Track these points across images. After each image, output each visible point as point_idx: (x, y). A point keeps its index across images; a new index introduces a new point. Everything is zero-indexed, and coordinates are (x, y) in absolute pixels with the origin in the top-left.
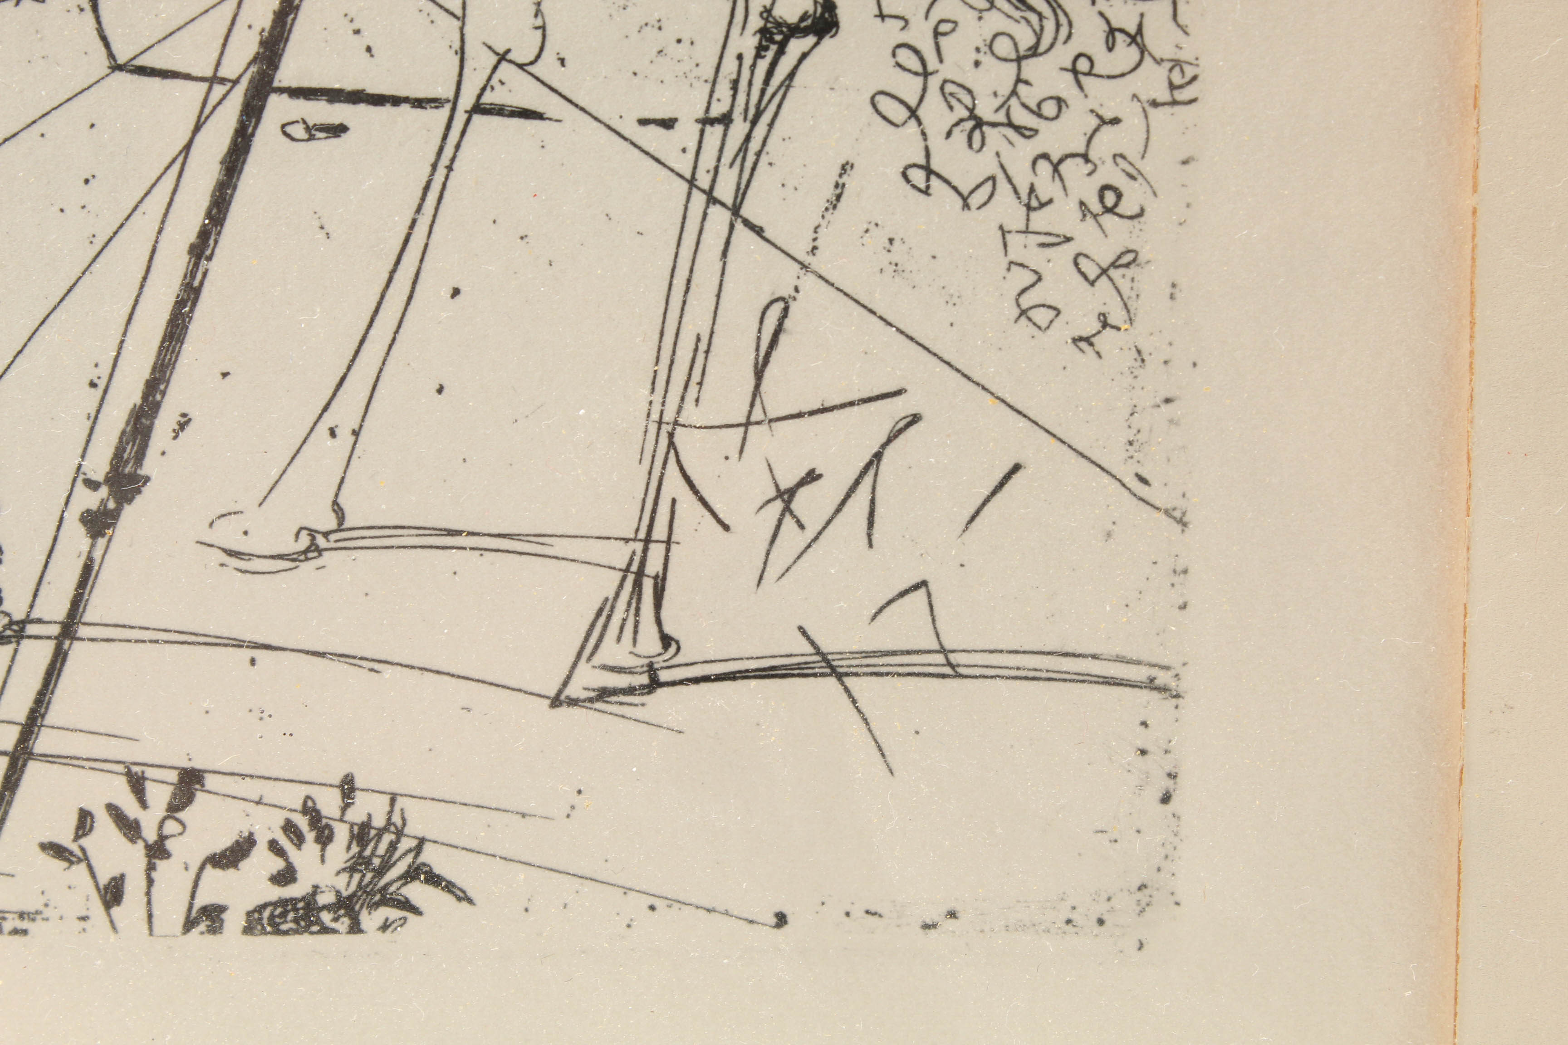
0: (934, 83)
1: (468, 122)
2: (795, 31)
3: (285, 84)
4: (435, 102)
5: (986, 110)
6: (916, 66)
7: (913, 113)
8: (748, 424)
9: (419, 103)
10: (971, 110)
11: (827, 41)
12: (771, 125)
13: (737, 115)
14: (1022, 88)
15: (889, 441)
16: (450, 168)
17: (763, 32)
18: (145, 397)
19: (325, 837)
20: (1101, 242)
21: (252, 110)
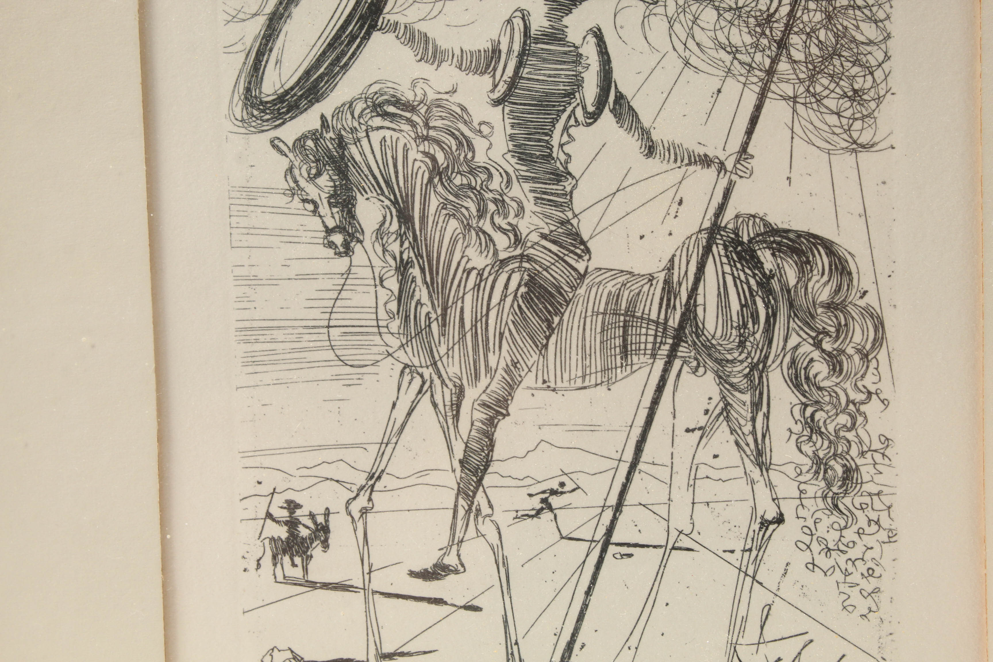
0: (815, 538)
1: (670, 552)
2: (771, 523)
3: (614, 542)
4: (661, 546)
5: (831, 546)
6: (809, 532)
7: (808, 547)
8: (759, 643)
9: (655, 547)
10: (826, 546)
11: (781, 526)
12: (764, 552)
13: (754, 549)
14: (842, 539)
15: (804, 647)
16: (665, 566)
17: (762, 523)
18: (571, 638)
20: (868, 585)
21: (604, 550)
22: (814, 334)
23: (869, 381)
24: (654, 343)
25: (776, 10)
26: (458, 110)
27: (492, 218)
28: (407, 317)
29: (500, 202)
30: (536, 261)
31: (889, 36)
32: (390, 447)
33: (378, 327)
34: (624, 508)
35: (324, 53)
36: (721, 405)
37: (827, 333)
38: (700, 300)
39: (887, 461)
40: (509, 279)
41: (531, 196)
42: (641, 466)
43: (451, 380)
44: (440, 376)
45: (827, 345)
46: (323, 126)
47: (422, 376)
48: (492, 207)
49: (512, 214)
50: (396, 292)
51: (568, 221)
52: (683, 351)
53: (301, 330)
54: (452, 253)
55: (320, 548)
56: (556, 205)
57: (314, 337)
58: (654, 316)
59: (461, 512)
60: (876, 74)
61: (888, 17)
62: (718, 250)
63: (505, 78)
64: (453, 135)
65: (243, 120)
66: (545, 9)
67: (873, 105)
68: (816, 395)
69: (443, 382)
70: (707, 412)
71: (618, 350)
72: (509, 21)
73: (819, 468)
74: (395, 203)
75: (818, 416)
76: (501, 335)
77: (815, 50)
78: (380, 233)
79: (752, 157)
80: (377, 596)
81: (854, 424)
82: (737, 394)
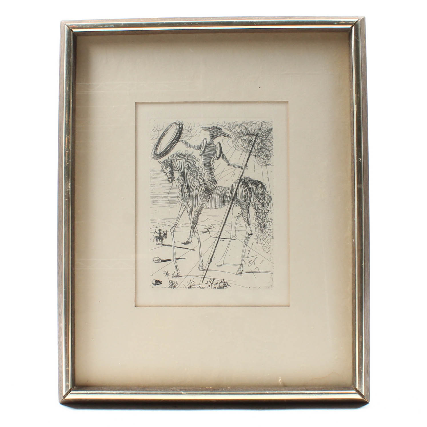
1: (231, 240)
2: (250, 235)
5: (261, 239)
6: (257, 237)
7: (257, 239)
8: (247, 258)
9: (228, 239)
11: (252, 235)
12: (249, 240)
13: (247, 239)
14: (263, 238)
15: (256, 259)
16: (230, 243)
17: (248, 235)
18: (212, 256)
19: (222, 283)
20: (268, 247)
21: (219, 239)
22: (259, 199)
23: (269, 209)
24: (229, 200)
25: (252, 140)
26: (193, 156)
27: (199, 176)
28: (183, 195)
29: (201, 173)
30: (207, 185)
31: (273, 145)
32: (179, 219)
33: (177, 196)
34: (223, 232)
35: (169, 145)
36: (241, 212)
37: (261, 199)
38: (237, 193)
39: (272, 223)
40: (202, 188)
41: (206, 172)
42: (226, 224)
43: (190, 206)
44: (189, 206)
45: (261, 202)
46: (168, 159)
47: (185, 206)
48: (199, 174)
49: (203, 176)
50: (181, 190)
51: (213, 177)
52: (234, 202)
53: (163, 197)
54: (192, 183)
55: (165, 238)
56: (211, 174)
57: (165, 198)
58: (229, 195)
59: (192, 232)
60: (270, 152)
61: (272, 142)
62: (241, 183)
63: (202, 151)
64: (192, 161)
65: (153, 158)
66: (210, 138)
67: (270, 157)
68: (259, 211)
69: (189, 207)
70: (238, 214)
71: (222, 202)
72: (203, 140)
73: (259, 225)
74: (181, 173)
75: (259, 215)
76: (200, 198)
77: (259, 147)
78: (178, 179)
79: (247, 166)
80: (175, 247)
81: (266, 216)
82: (244, 210)
